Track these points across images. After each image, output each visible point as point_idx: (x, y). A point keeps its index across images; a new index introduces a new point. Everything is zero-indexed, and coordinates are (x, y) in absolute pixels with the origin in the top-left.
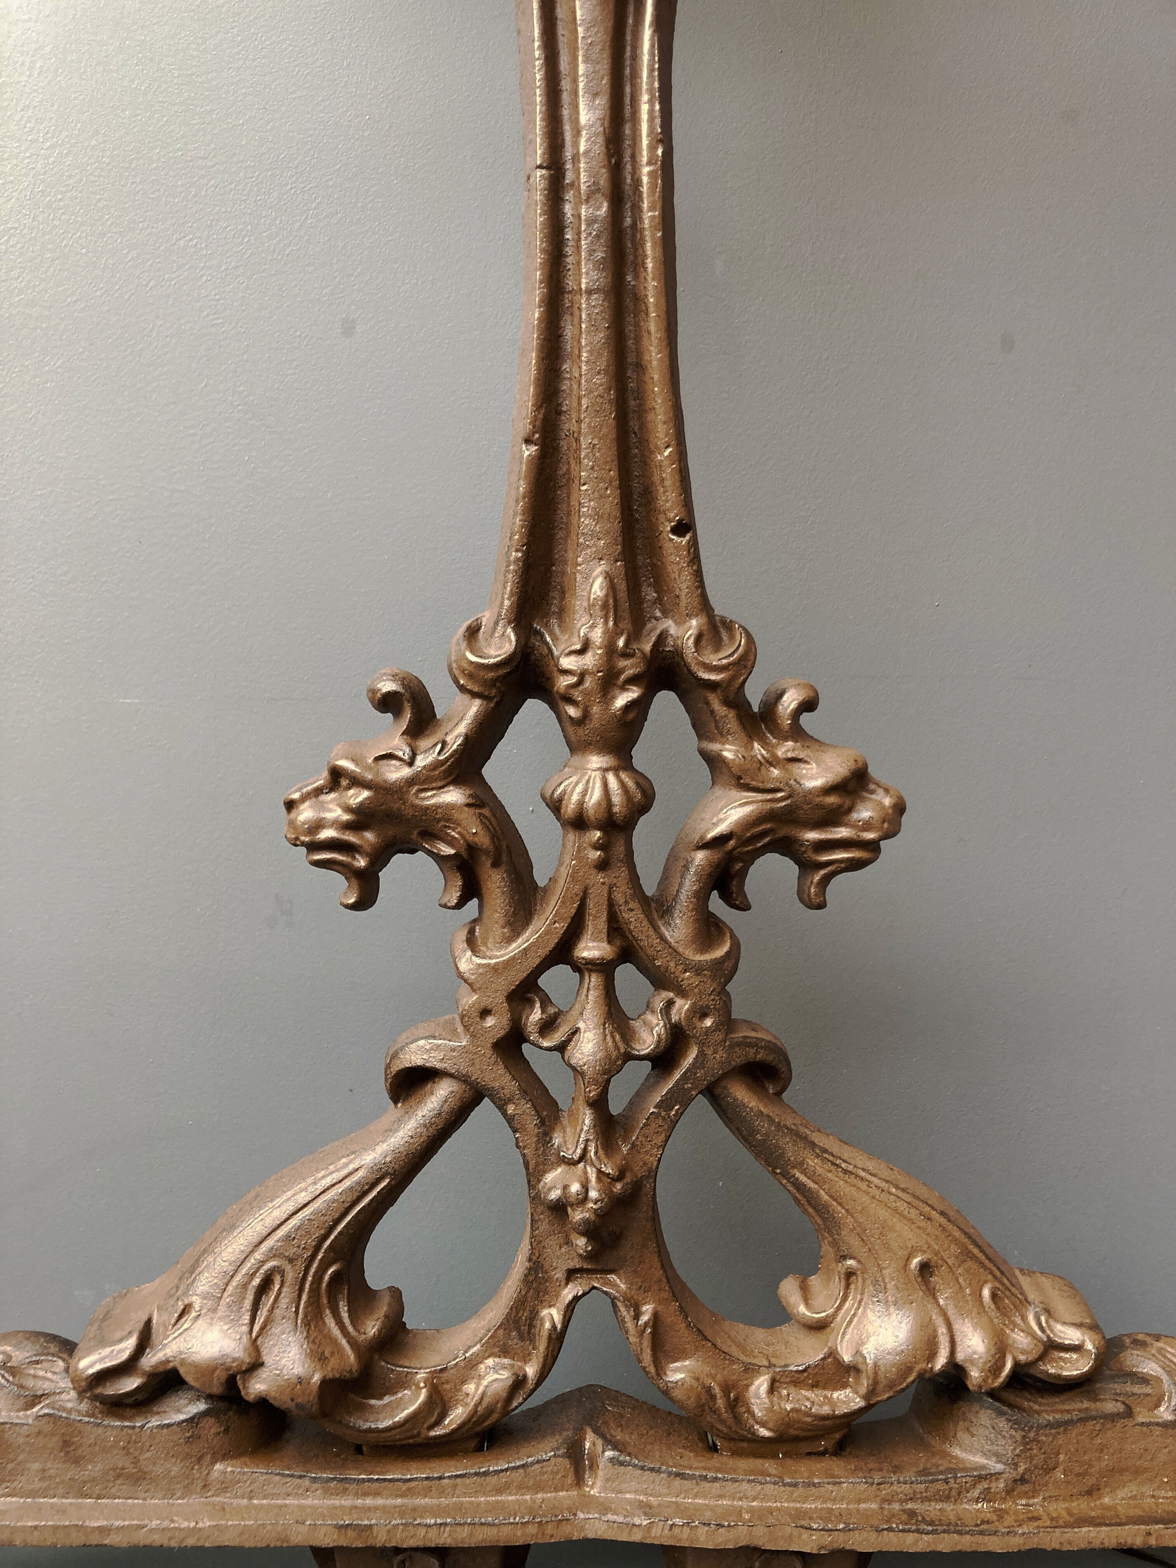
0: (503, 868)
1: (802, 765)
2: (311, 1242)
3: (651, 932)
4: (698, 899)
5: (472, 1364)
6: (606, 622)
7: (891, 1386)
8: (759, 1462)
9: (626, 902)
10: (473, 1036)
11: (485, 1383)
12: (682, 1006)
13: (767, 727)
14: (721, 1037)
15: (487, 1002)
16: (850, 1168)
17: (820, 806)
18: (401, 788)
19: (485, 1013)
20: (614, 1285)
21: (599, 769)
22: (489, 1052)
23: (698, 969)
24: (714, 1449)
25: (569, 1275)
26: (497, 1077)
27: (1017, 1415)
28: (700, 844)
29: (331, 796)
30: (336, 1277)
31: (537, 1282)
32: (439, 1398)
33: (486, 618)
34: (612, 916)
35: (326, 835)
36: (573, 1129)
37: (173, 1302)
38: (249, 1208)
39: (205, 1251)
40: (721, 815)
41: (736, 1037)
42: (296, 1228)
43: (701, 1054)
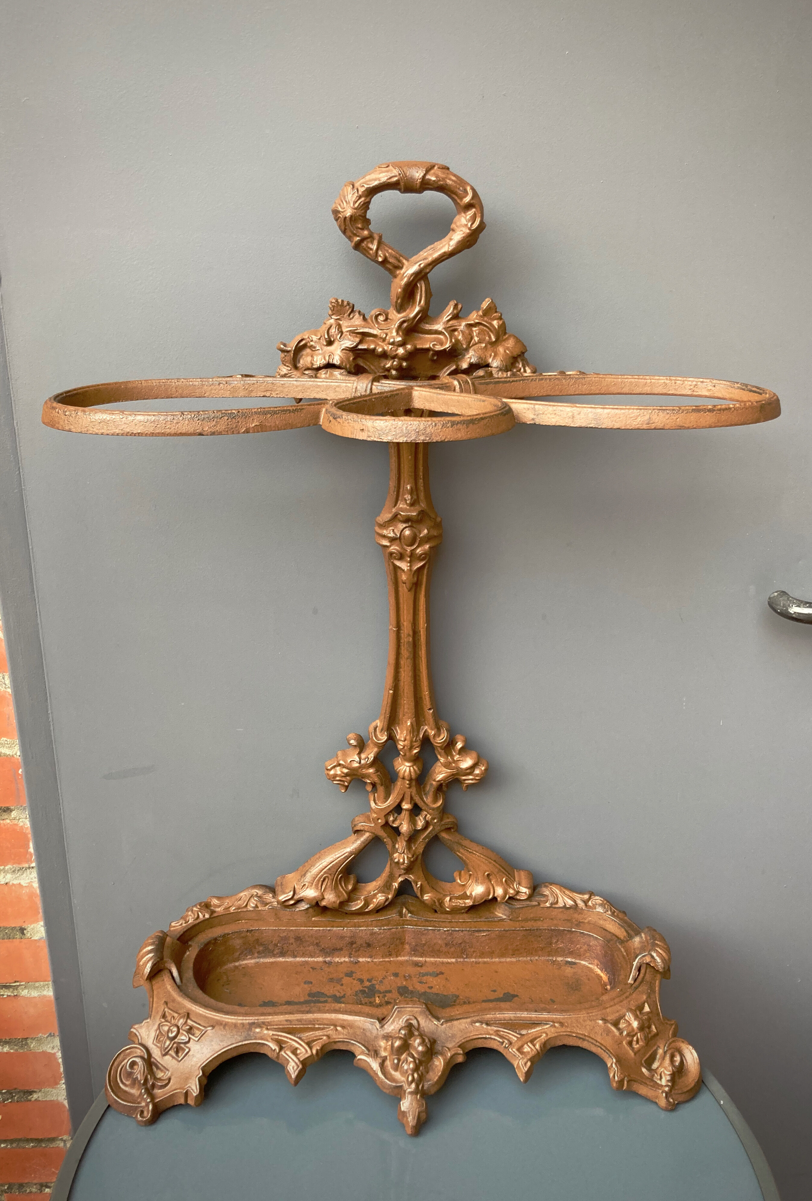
2: (335, 870)
3: (422, 802)
5: (375, 896)
6: (410, 735)
7: (478, 902)
8: (447, 915)
10: (375, 824)
11: (378, 900)
12: (429, 817)
14: (439, 823)
15: (379, 816)
16: (471, 851)
18: (356, 768)
19: (378, 819)
20: (411, 878)
21: (408, 766)
22: (379, 827)
23: (433, 809)
24: (436, 911)
25: (400, 876)
26: (382, 833)
27: (511, 906)
28: (434, 780)
29: (338, 768)
30: (341, 877)
31: (391, 878)
32: (366, 904)
33: (378, 724)
34: (412, 798)
35: (338, 778)
36: (401, 845)
37: (300, 883)
38: (317, 860)
39: (307, 871)
40: (440, 773)
41: (443, 823)
42: (331, 867)
43: (434, 828)
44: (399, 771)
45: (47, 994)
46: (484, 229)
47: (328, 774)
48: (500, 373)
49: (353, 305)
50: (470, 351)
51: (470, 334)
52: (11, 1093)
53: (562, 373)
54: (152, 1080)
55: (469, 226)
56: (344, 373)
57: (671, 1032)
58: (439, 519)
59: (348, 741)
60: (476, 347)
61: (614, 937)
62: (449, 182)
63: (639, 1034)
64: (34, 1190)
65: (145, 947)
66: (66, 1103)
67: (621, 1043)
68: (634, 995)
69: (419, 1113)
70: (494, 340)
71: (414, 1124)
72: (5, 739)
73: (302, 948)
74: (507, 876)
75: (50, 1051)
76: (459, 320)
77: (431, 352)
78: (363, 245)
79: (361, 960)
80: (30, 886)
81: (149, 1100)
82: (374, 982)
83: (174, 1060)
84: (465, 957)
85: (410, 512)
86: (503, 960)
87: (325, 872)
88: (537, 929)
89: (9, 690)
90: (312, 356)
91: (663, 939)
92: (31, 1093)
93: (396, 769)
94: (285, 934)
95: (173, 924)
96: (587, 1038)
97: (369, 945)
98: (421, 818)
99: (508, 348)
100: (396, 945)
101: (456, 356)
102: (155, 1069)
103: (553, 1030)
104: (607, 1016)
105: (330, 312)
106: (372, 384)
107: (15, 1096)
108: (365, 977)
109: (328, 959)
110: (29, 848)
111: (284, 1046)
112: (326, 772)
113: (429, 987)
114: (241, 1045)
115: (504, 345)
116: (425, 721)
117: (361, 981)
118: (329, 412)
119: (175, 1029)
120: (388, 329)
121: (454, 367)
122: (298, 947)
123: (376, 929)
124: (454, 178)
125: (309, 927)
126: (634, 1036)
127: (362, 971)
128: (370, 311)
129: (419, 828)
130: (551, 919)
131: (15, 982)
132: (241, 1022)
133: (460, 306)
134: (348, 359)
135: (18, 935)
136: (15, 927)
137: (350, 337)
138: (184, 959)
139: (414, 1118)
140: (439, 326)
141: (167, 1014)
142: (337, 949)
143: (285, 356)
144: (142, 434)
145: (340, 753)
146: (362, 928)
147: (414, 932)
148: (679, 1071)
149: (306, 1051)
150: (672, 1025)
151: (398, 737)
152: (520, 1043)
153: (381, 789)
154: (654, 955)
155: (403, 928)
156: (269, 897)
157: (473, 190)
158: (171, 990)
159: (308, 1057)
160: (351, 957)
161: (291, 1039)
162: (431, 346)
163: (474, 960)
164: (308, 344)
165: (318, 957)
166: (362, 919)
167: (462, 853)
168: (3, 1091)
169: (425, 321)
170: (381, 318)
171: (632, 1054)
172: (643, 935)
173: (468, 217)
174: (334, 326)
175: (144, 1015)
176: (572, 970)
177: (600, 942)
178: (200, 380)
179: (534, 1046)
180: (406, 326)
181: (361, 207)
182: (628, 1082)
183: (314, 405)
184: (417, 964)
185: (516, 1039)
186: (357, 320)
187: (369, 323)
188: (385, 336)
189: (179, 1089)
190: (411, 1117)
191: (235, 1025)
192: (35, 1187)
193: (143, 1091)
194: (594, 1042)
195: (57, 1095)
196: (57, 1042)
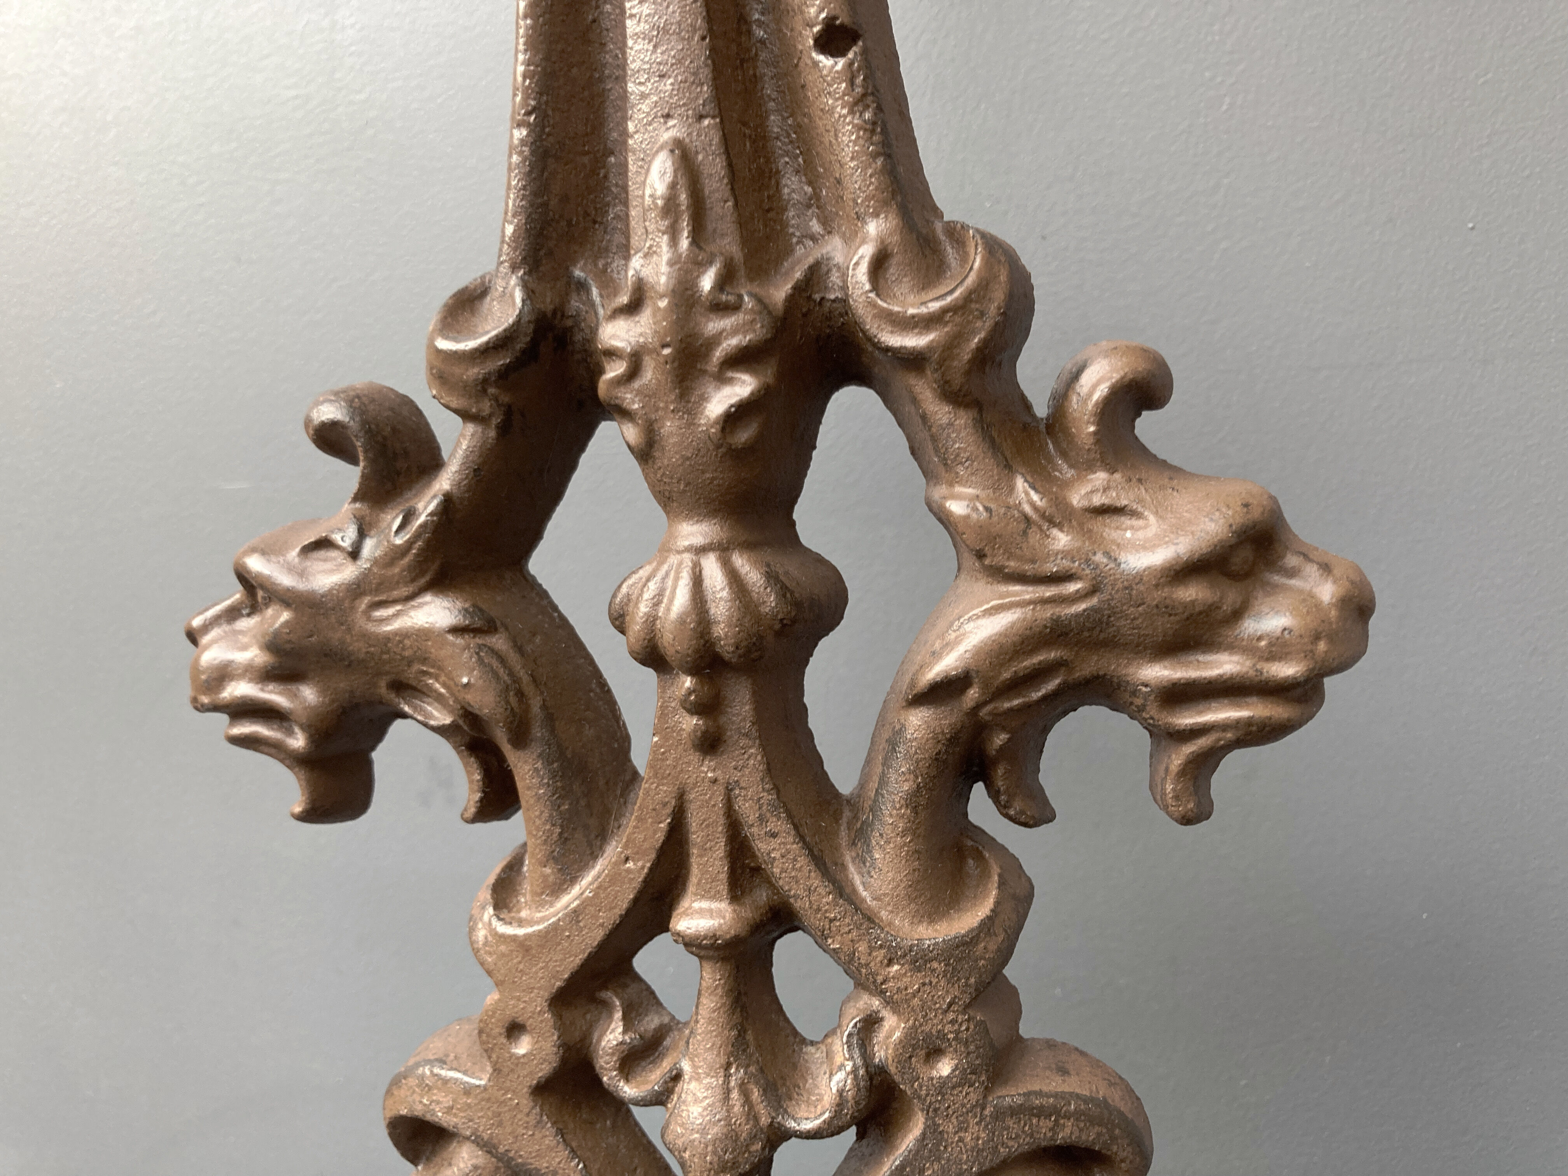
0: (536, 749)
1: (1126, 521)
4: (915, 810)
6: (674, 242)
9: (762, 819)
10: (498, 1069)
12: (893, 1030)
13: (1056, 444)
14: (974, 1097)
15: (516, 1009)
17: (1167, 608)
18: (340, 601)
19: (514, 1029)
21: (689, 549)
22: (526, 1102)
23: (917, 958)
43: (932, 1131)
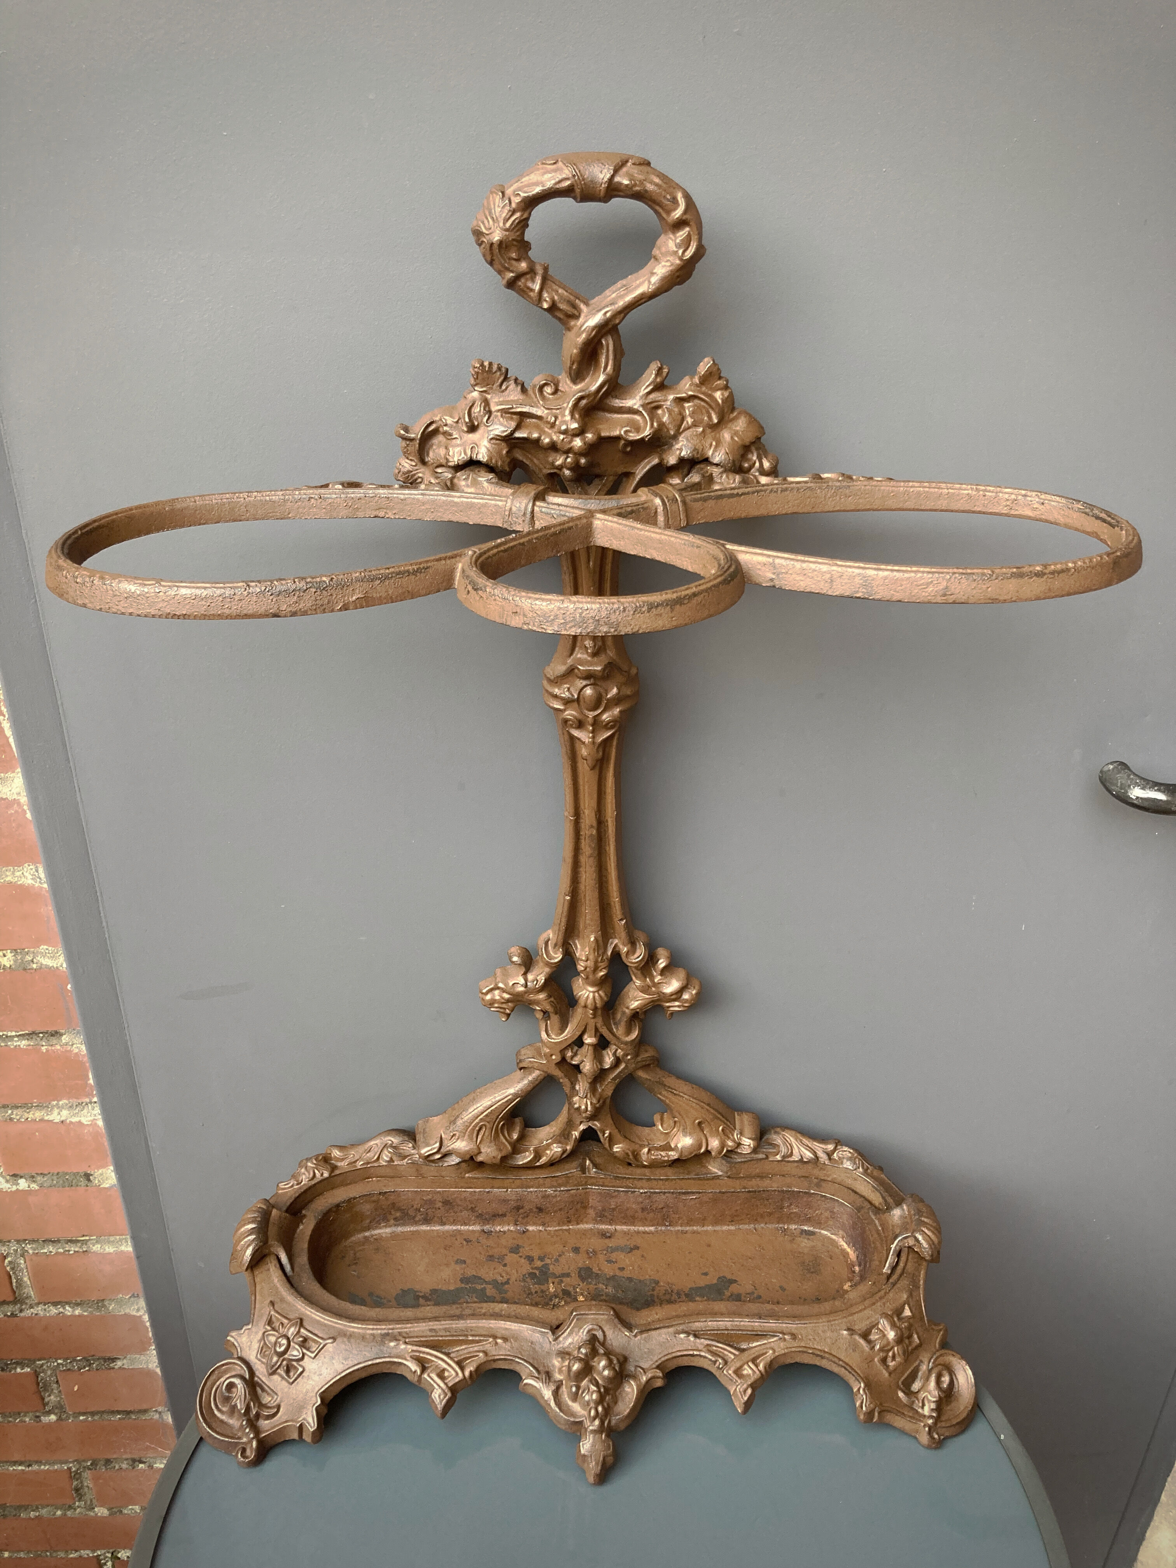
2: (495, 1117)
3: (610, 1034)
5: (548, 1146)
6: (595, 953)
7: (686, 1156)
8: (643, 1171)
9: (601, 1026)
10: (548, 1061)
11: (553, 1151)
12: (620, 1053)
14: (633, 1061)
15: (553, 1051)
16: (677, 1093)
18: (522, 993)
19: (551, 1055)
20: (596, 1125)
21: (592, 992)
22: (553, 1064)
23: (626, 1043)
24: (630, 1164)
25: (581, 1122)
26: (557, 1073)
27: (729, 1159)
28: (628, 1008)
29: (497, 992)
30: (503, 1125)
31: (570, 1124)
32: (538, 1155)
33: (551, 936)
34: (596, 1030)
35: (496, 1005)
36: (582, 1086)
37: (448, 1132)
38: (471, 1103)
39: (458, 1116)
40: (635, 999)
41: (639, 1059)
42: (489, 1113)
43: (626, 1066)
44: (580, 997)
45: (126, 1249)
46: (703, 255)
47: (483, 999)
48: (724, 476)
49: (507, 370)
50: (680, 439)
51: (680, 414)
52: (87, 1360)
53: (817, 477)
54: (256, 1409)
55: (680, 254)
56: (493, 480)
57: (938, 1341)
58: (634, 671)
59: (510, 958)
60: (688, 433)
61: (866, 1204)
62: (650, 187)
63: (896, 1348)
64: (124, 1466)
65: (244, 1225)
66: (158, 1370)
67: (872, 1360)
68: (891, 1295)
69: (604, 1458)
70: (716, 421)
71: (598, 1472)
72: (46, 947)
73: (453, 1214)
74: (725, 1123)
75: (134, 1313)
76: (664, 392)
77: (623, 442)
78: (520, 283)
79: (531, 1228)
80: (93, 1124)
81: (252, 1436)
82: (548, 1261)
83: (284, 1382)
84: (667, 1224)
85: (591, 665)
86: (718, 1228)
87: (481, 1119)
88: (764, 1191)
89: (45, 886)
90: (446, 448)
91: (932, 1214)
92: (114, 1360)
93: (575, 994)
94: (429, 1197)
95: (281, 1185)
96: (827, 1355)
97: (540, 1210)
98: (609, 1052)
99: (736, 433)
100: (577, 1210)
101: (659, 446)
102: (259, 1390)
103: (782, 1344)
104: (855, 1324)
105: (473, 382)
106: (534, 505)
107: (93, 1364)
108: (535, 1254)
109: (487, 1228)
110: (89, 1079)
111: (427, 1365)
112: (480, 995)
113: (619, 1268)
114: (370, 1365)
115: (730, 428)
116: (614, 933)
117: (530, 1259)
118: (468, 577)
119: (284, 1342)
120: (558, 409)
121: (656, 461)
122: (448, 1212)
123: (550, 1191)
124: (657, 180)
125: (461, 1188)
126: (890, 1350)
127: (531, 1245)
128: (532, 379)
129: (607, 1066)
130: (783, 1176)
131: (83, 1236)
132: (371, 1332)
133: (666, 370)
134: (499, 453)
135: (83, 1182)
136: (78, 1173)
137: (501, 419)
138: (296, 1235)
139: (597, 1464)
140: (634, 402)
141: (274, 1319)
142: (498, 1215)
143: (408, 445)
144: (189, 616)
145: (499, 971)
146: (532, 1190)
147: (600, 1193)
148: (947, 1395)
149: (457, 1374)
150: (940, 1330)
151: (577, 955)
152: (738, 1365)
153: (555, 1019)
154: (920, 1238)
155: (587, 1188)
156: (408, 1147)
157: (688, 198)
158: (278, 1285)
159: (459, 1381)
160: (517, 1225)
161: (436, 1357)
162: (622, 433)
163: (680, 1228)
164: (441, 429)
165: (474, 1224)
166: (532, 1175)
167: (664, 1095)
168: (78, 1358)
169: (613, 393)
170: (548, 390)
171: (887, 1375)
172: (905, 1207)
173: (678, 241)
174: (478, 403)
175: (243, 1320)
176: (810, 1244)
177: (849, 1210)
178: (281, 493)
179: (757, 1366)
180: (586, 404)
181: (515, 227)
182: (879, 1413)
183: (445, 559)
184: (604, 1235)
185: (733, 1357)
186: (513, 393)
187: (530, 397)
188: (553, 419)
189: (292, 1421)
190: (594, 1463)
191: (363, 1338)
192: (125, 1462)
193: (244, 1423)
194: (837, 1361)
195: (147, 1362)
196: (142, 1303)
